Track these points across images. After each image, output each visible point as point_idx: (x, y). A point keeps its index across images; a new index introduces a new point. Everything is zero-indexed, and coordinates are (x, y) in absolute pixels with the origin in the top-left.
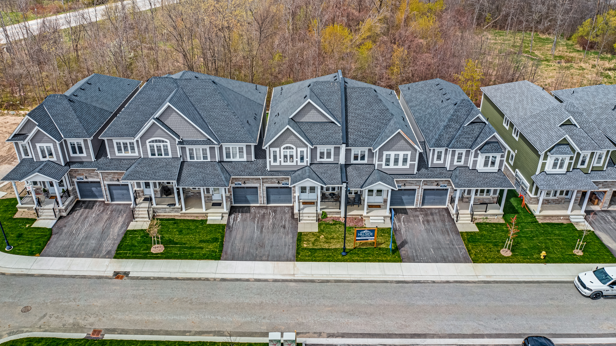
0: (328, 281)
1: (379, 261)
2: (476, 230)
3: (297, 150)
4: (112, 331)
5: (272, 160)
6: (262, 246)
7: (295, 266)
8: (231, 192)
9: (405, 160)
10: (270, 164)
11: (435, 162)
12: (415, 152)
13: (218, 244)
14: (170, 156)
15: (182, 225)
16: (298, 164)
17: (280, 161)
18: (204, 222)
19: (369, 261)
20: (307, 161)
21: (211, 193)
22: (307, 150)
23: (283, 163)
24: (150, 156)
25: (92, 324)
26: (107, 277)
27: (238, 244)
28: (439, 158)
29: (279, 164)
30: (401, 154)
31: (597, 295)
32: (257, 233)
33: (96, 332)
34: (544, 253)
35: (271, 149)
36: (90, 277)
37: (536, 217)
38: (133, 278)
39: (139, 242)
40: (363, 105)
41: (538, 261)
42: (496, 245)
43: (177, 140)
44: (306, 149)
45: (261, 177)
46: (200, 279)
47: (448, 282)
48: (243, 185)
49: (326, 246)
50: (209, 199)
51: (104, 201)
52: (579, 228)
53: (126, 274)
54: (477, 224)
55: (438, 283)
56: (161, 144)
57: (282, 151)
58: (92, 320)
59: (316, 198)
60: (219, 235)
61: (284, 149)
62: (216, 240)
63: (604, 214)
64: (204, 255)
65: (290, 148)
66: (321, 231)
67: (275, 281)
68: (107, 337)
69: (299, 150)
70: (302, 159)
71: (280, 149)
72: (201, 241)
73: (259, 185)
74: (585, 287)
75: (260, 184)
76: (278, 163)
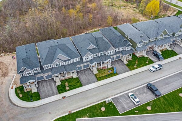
0: (107, 84)
1: (114, 76)
2: (128, 63)
4: (73, 110)
6: (89, 80)
7: (99, 83)
10: (84, 61)
11: (118, 51)
12: (114, 50)
13: (80, 83)
14: (61, 65)
15: (69, 81)
16: (90, 59)
18: (73, 78)
19: (112, 77)
24: (56, 67)
25: (67, 111)
26: (61, 99)
27: (84, 81)
28: (118, 49)
29: (86, 60)
30: (111, 51)
31: (154, 71)
32: (86, 77)
33: (69, 112)
34: (142, 65)
36: (58, 100)
37: (137, 56)
38: (67, 97)
39: (62, 88)
40: (101, 42)
41: (141, 67)
42: (133, 65)
43: (62, 61)
44: (92, 55)
46: (82, 92)
48: (78, 67)
49: (102, 76)
51: (44, 80)
52: (145, 57)
53: (65, 97)
54: (128, 61)
56: (58, 63)
58: (66, 110)
60: (78, 80)
61: (87, 57)
62: (78, 82)
63: (148, 52)
64: (79, 86)
65: (89, 56)
66: (99, 72)
67: (97, 87)
68: (73, 112)
70: (91, 57)
72: (76, 83)
74: (151, 70)
75: (82, 66)
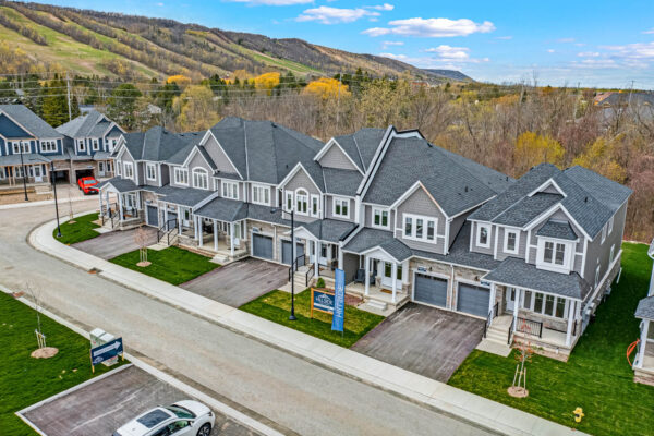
3: (310, 197)
5: (287, 205)
7: (230, 311)
8: (250, 239)
9: (431, 231)
10: (285, 210)
11: (479, 244)
14: (208, 188)
16: (311, 216)
17: (294, 209)
18: (208, 259)
20: (320, 213)
22: (320, 199)
23: (297, 213)
24: (194, 186)
26: (84, 270)
27: (209, 281)
30: (426, 220)
35: (286, 192)
37: (637, 373)
43: (213, 171)
44: (318, 197)
45: (272, 223)
47: (380, 388)
49: (285, 307)
55: (365, 383)
56: (202, 174)
57: (296, 195)
70: (315, 209)
71: (294, 192)
75: (274, 234)
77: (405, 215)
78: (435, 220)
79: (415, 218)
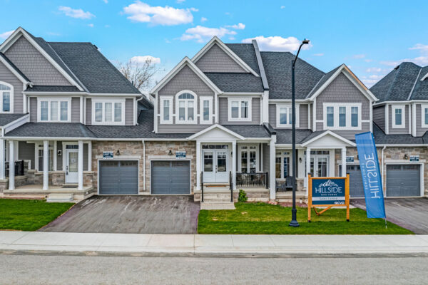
3: (199, 100)
5: (162, 115)
6: (132, 220)
7: (195, 239)
8: (96, 169)
9: (354, 118)
10: (159, 122)
11: (394, 126)
12: (367, 104)
14: (12, 111)
16: (201, 123)
17: (174, 118)
18: (38, 201)
20: (214, 118)
21: (64, 170)
22: (214, 100)
23: (178, 122)
27: (86, 218)
28: (399, 120)
29: (172, 123)
30: (348, 107)
32: (126, 211)
35: (161, 97)
43: (25, 82)
44: (212, 98)
45: (143, 140)
48: (116, 158)
49: (256, 220)
50: (59, 179)
57: (177, 100)
59: (228, 180)
60: (55, 210)
61: (180, 97)
62: (45, 213)
65: (189, 96)
69: (202, 99)
70: (206, 113)
71: (174, 97)
73: (140, 157)
75: (142, 156)
76: (170, 122)
77: (326, 105)
78: (359, 105)
79: (336, 106)
